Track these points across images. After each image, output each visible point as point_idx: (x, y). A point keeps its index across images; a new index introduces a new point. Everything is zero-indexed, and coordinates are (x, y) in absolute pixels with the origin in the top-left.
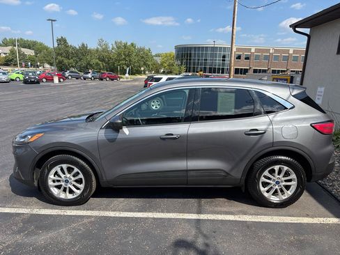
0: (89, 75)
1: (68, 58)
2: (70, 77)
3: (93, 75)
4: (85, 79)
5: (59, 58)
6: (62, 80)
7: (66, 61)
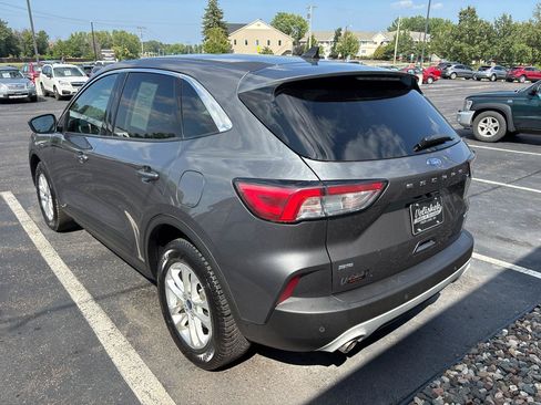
0: (488, 73)
1: (471, 43)
2: (454, 76)
3: (496, 71)
4: (479, 79)
5: (457, 44)
6: (430, 80)
7: (466, 49)
